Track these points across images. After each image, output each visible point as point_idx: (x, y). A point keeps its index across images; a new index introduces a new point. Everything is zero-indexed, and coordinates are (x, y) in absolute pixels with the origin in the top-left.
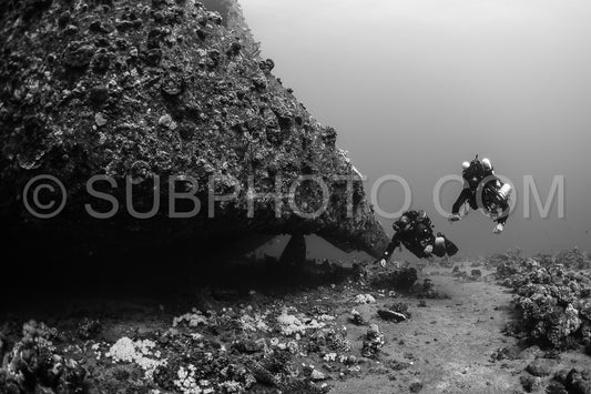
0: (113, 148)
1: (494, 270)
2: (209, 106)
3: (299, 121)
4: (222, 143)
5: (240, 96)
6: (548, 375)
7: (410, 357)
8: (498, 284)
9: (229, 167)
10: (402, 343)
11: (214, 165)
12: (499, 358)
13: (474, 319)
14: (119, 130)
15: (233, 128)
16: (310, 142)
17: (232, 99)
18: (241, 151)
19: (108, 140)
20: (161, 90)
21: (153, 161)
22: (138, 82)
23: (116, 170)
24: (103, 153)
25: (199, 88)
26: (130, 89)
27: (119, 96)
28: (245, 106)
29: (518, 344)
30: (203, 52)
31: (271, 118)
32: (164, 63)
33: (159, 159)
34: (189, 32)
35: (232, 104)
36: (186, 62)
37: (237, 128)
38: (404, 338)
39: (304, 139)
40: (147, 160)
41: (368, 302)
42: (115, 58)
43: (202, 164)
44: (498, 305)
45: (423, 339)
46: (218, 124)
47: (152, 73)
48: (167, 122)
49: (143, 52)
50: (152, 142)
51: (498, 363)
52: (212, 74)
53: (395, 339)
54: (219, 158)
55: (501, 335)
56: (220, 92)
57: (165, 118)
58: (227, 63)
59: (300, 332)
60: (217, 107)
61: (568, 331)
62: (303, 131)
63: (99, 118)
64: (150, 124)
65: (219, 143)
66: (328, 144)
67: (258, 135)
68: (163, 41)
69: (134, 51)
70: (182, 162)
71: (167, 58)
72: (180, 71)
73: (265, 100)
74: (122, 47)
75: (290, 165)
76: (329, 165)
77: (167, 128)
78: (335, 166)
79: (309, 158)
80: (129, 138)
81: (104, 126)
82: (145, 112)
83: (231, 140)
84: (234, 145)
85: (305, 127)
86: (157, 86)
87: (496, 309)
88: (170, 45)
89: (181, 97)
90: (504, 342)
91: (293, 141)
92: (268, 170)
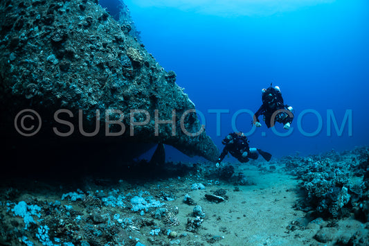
0: (18, 75)
1: (284, 165)
2: (82, 50)
3: (147, 64)
4: (90, 75)
5: (105, 45)
6: (331, 241)
7: (224, 230)
8: (287, 174)
9: (94, 91)
10: (219, 219)
11: (83, 89)
12: (293, 229)
13: (272, 199)
14: (22, 63)
15: (97, 65)
16: (156, 79)
17: (98, 47)
18: (102, 81)
19: (15, 70)
20: (51, 39)
21: (40, 84)
22: (38, 34)
23: (18, 89)
24: (11, 78)
25: (76, 39)
26: (32, 39)
27: (25, 42)
28: (107, 52)
29: (306, 216)
30: (82, 18)
31: (127, 61)
32: (55, 23)
33: (44, 83)
34: (74, 6)
35: (98, 50)
36: (70, 24)
37: (100, 66)
38: (221, 215)
39: (151, 77)
40: (37, 83)
41: (199, 188)
42: (27, 21)
43: (74, 88)
44: (288, 188)
45: (235, 215)
46: (87, 62)
47: (46, 29)
48: (52, 59)
49: (44, 17)
50: (41, 71)
51: (292, 233)
52: (86, 31)
53: (215, 216)
54: (87, 85)
55: (293, 210)
56: (91, 42)
57: (51, 57)
58: (97, 25)
59: (144, 210)
60: (87, 51)
61: (342, 204)
62: (150, 72)
63: (12, 56)
64: (41, 60)
65: (87, 75)
66: (169, 82)
67: (115, 71)
68: (57, 11)
69: (38, 17)
70: (60, 86)
71: (58, 21)
72: (65, 28)
73: (123, 49)
74: (33, 15)
75: (140, 93)
76: (170, 96)
77: (52, 63)
78: (175, 97)
79: (155, 90)
80: (27, 69)
81: (14, 61)
82: (39, 53)
83: (96, 73)
84: (98, 77)
85: (152, 69)
86: (49, 37)
87: (287, 191)
88: (61, 13)
89: (63, 44)
90: (295, 215)
91: (143, 77)
92: (123, 95)
